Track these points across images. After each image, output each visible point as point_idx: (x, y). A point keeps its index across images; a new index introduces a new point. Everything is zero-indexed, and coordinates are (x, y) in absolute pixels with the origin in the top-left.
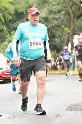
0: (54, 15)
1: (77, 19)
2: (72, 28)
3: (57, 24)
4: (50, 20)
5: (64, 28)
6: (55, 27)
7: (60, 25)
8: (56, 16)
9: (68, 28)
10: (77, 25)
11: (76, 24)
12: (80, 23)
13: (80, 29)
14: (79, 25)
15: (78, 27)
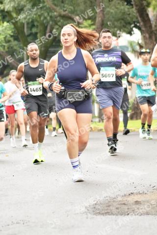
2: (98, 19)
3: (63, 13)
4: (45, 4)
6: (59, 18)
7: (70, 15)
9: (89, 22)
10: (112, 13)
11: (109, 12)
12: (117, 8)
13: (119, 22)
14: (116, 13)
15: (113, 17)
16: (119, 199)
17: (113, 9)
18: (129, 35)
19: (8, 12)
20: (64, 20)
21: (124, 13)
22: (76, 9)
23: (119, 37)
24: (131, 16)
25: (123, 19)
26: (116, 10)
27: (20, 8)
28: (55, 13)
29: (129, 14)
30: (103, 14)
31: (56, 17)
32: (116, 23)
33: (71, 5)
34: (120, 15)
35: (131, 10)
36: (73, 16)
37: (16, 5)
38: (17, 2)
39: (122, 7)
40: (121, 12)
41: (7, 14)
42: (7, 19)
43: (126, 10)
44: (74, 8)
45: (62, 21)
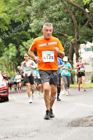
0: (55, 22)
1: (81, 26)
2: (76, 35)
3: (59, 33)
5: (67, 36)
6: (57, 35)
7: (62, 33)
8: (58, 23)
9: (72, 37)
10: (82, 32)
11: (81, 32)
12: (84, 30)
13: (86, 37)
14: (84, 32)
15: (83, 34)
16: (84, 119)
17: (83, 31)
18: (90, 43)
19: (33, 33)
20: (60, 36)
21: (88, 32)
22: (65, 31)
23: (86, 44)
24: (91, 33)
25: (87, 35)
26: (84, 31)
27: (39, 31)
28: (55, 33)
29: (90, 33)
30: (78, 33)
31: (56, 35)
32: (84, 37)
33: (63, 29)
34: (86, 33)
35: (91, 31)
36: (64, 34)
37: (37, 30)
38: (37, 28)
39: (87, 30)
40: (86, 32)
41: (33, 34)
42: (33, 37)
43: (89, 31)
44: (64, 30)
45: (58, 36)
